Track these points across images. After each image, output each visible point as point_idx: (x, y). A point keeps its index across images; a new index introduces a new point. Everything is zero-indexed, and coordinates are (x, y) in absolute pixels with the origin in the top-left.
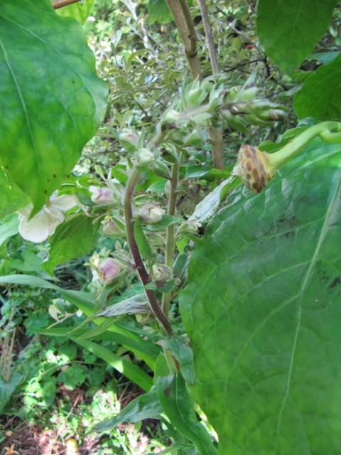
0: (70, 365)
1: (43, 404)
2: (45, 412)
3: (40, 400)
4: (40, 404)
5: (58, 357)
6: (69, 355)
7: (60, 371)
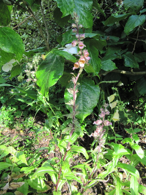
0: (16, 111)
1: (11, 122)
2: (12, 124)
3: (10, 121)
4: (10, 122)
5: (12, 109)
6: (16, 108)
7: (14, 113)
